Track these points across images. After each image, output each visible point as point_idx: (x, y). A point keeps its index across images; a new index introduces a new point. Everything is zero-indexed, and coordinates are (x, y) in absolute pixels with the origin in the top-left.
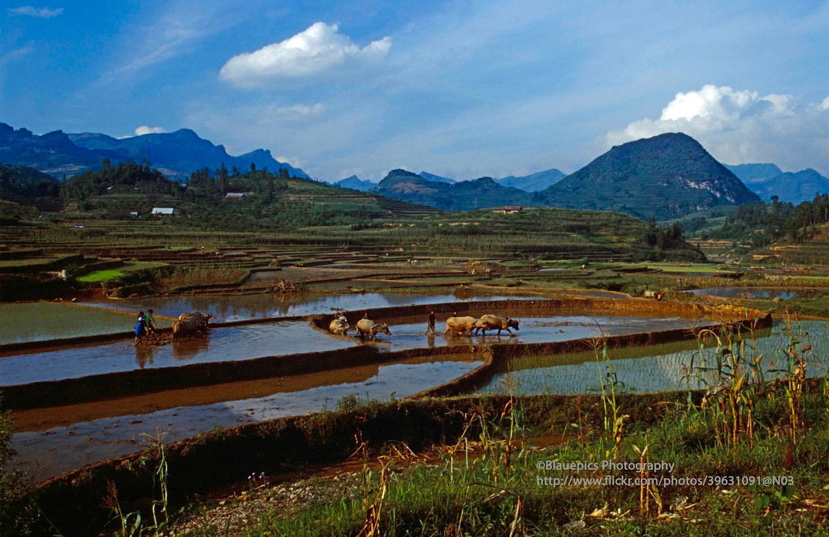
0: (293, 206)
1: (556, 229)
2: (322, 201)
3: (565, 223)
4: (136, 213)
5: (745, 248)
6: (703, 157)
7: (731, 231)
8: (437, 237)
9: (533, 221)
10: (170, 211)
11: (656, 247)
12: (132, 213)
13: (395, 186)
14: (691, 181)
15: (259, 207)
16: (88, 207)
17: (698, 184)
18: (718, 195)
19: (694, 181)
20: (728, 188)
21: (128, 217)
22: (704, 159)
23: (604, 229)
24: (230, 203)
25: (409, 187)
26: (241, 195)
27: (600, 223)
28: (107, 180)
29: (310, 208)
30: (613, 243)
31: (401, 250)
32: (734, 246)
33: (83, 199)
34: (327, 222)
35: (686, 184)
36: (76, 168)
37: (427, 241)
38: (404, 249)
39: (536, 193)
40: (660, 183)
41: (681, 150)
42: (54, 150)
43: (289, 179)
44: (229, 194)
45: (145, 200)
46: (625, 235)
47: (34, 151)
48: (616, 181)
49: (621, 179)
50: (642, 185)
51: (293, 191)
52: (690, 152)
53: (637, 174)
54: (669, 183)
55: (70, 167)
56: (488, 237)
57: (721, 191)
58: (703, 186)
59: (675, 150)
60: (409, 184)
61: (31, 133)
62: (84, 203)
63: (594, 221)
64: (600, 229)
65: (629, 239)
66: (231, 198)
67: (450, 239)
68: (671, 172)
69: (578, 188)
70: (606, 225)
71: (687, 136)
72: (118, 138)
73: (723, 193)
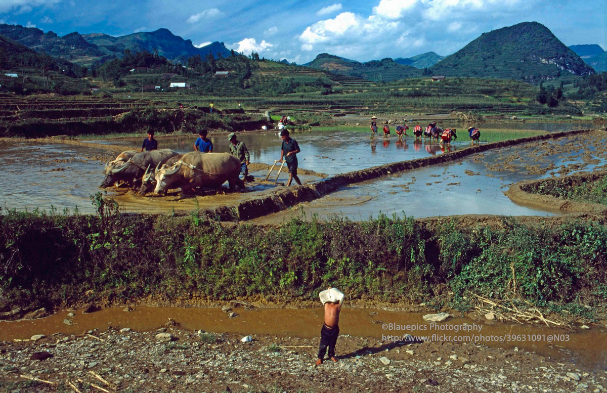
0: (266, 80)
1: (473, 92)
2: (286, 75)
3: (478, 88)
4: (159, 87)
5: (597, 106)
6: (551, 39)
7: (584, 94)
8: (392, 99)
9: (456, 87)
10: (182, 85)
11: (546, 104)
12: (156, 87)
13: (322, 66)
14: (543, 58)
15: (242, 81)
16: (122, 84)
17: (548, 61)
18: (562, 68)
19: (545, 58)
20: (570, 63)
21: (154, 90)
22: (552, 41)
23: (507, 92)
24: (219, 79)
25: (331, 67)
26: (226, 73)
27: (504, 87)
28: (129, 65)
29: (280, 81)
30: (512, 102)
31: (367, 108)
32: (587, 105)
33: (117, 79)
34: (294, 90)
35: (538, 60)
36: (91, 59)
37: (385, 101)
38: (369, 107)
39: (426, 69)
40: (518, 60)
41: (534, 35)
42: (73, 46)
43: (259, 60)
44: (217, 73)
45: (163, 78)
46: (522, 96)
47: (59, 48)
48: (485, 59)
49: (489, 57)
50: (505, 62)
51: (263, 69)
52: (542, 36)
53: (501, 54)
54: (525, 60)
55: (86, 58)
56: (430, 99)
57: (564, 65)
58: (551, 62)
59: (530, 35)
60: (331, 64)
61: (56, 34)
62: (118, 81)
63: (499, 86)
64: (503, 92)
65: (524, 99)
66: (219, 75)
67: (402, 100)
68: (527, 51)
69: (456, 65)
70: (507, 89)
71: (539, 24)
72: (116, 36)
73: (566, 67)
